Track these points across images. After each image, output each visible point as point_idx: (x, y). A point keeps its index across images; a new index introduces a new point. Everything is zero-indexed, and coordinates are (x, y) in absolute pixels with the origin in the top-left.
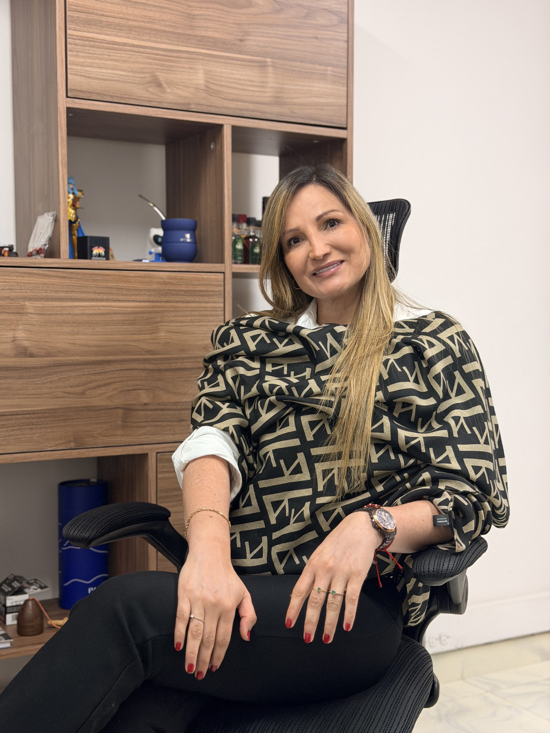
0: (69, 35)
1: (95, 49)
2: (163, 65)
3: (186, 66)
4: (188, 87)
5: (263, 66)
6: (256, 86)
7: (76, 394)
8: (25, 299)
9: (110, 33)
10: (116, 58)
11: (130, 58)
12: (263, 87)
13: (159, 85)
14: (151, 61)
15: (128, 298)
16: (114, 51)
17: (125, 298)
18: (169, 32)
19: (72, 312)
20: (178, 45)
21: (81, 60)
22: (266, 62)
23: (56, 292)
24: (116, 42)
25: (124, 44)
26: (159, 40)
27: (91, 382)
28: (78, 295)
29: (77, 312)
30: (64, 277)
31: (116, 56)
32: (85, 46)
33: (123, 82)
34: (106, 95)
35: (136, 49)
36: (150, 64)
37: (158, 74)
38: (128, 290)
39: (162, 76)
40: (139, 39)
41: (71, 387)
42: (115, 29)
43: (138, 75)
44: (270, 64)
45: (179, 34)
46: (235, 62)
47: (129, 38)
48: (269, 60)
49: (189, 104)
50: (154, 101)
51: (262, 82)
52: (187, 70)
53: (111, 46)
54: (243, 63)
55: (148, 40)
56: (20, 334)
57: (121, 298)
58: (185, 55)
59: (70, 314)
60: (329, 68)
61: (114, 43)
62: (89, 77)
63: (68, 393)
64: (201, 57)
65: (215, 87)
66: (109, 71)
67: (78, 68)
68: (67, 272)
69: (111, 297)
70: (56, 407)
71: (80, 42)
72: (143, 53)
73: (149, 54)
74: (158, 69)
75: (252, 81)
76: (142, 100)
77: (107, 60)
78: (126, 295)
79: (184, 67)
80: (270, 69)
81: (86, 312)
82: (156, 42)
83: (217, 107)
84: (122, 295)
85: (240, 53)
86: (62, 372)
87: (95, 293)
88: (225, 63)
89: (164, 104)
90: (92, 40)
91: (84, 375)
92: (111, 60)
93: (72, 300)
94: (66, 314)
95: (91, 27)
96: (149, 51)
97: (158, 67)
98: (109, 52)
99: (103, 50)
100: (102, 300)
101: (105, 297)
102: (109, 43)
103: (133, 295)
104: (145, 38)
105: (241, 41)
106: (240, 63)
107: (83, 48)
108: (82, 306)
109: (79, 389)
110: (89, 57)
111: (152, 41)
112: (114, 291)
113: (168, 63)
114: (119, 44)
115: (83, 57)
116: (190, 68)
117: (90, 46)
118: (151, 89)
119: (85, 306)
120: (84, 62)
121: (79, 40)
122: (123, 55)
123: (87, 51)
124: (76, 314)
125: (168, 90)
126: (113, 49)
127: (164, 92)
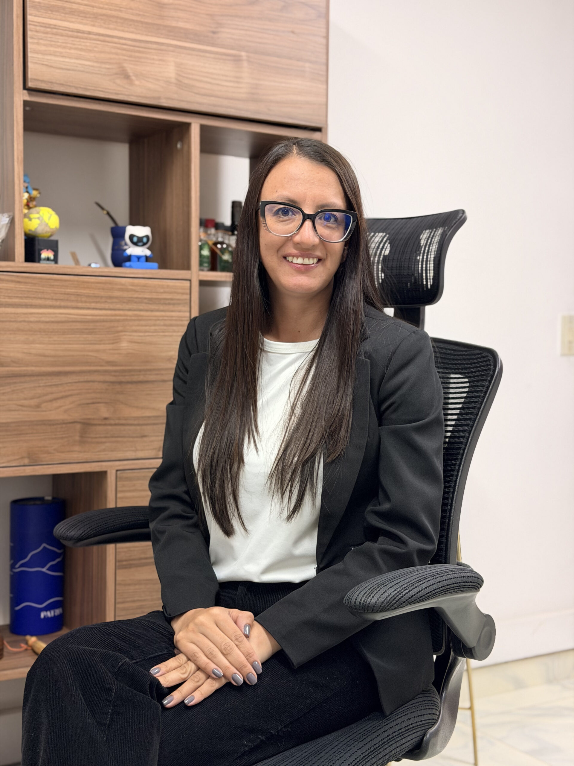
0: (30, 21)
1: (58, 37)
2: (131, 56)
3: (156, 57)
4: (158, 80)
5: (237, 60)
6: (231, 81)
7: (30, 406)
9: (74, 20)
10: (80, 47)
11: (95, 47)
12: (238, 82)
13: (127, 77)
14: (119, 51)
15: (88, 305)
16: (78, 40)
17: (84, 305)
18: (137, 21)
19: (27, 319)
20: (147, 35)
21: (43, 48)
22: (240, 56)
23: (10, 297)
24: (80, 30)
25: (89, 33)
26: (126, 29)
27: (47, 394)
28: (35, 302)
29: (32, 319)
30: (19, 282)
31: (80, 45)
32: (47, 33)
33: (87, 72)
34: (70, 86)
35: (101, 38)
36: (117, 54)
37: (125, 65)
38: (88, 296)
39: (130, 68)
40: (105, 28)
41: (25, 399)
42: (79, 16)
43: (103, 66)
44: (245, 58)
45: (147, 23)
46: (208, 55)
47: (94, 26)
48: (243, 54)
49: (159, 98)
50: (122, 94)
51: (237, 77)
52: (157, 62)
53: (76, 34)
54: (217, 56)
55: (115, 29)
57: (80, 305)
58: (155, 46)
59: (24, 321)
60: (307, 65)
61: (78, 31)
62: (51, 67)
63: (22, 406)
64: (171, 48)
65: (186, 81)
66: (73, 61)
67: (40, 56)
68: (23, 277)
69: (69, 304)
70: (9, 420)
71: (42, 29)
72: (109, 42)
73: (116, 43)
74: (125, 60)
75: (226, 76)
76: (108, 92)
77: (71, 48)
78: (86, 302)
79: (153, 59)
80: (245, 64)
81: (43, 319)
82: (123, 31)
83: (188, 102)
84: (81, 302)
85: (213, 45)
86: (15, 383)
87: (52, 299)
88: (197, 55)
89: (132, 97)
90: (55, 27)
91: (39, 386)
92: (76, 49)
93: (26, 306)
94: (21, 322)
95: (54, 13)
96: (116, 40)
97: (126, 58)
98: (73, 41)
99: (66, 38)
100: (60, 307)
101: (63, 304)
102: (72, 31)
103: (93, 302)
104: (111, 26)
105: (214, 33)
106: (212, 56)
107: (46, 35)
108: (38, 313)
109: (33, 402)
110: (51, 46)
111: (119, 30)
112: (73, 298)
113: (137, 54)
114: (83, 32)
115: (44, 45)
116: (160, 60)
117: (53, 34)
118: (118, 81)
119: (41, 314)
120: (46, 50)
121: (41, 26)
122: (88, 44)
123: (49, 39)
124: (31, 322)
125: (137, 83)
126: (77, 37)
127: (131, 83)
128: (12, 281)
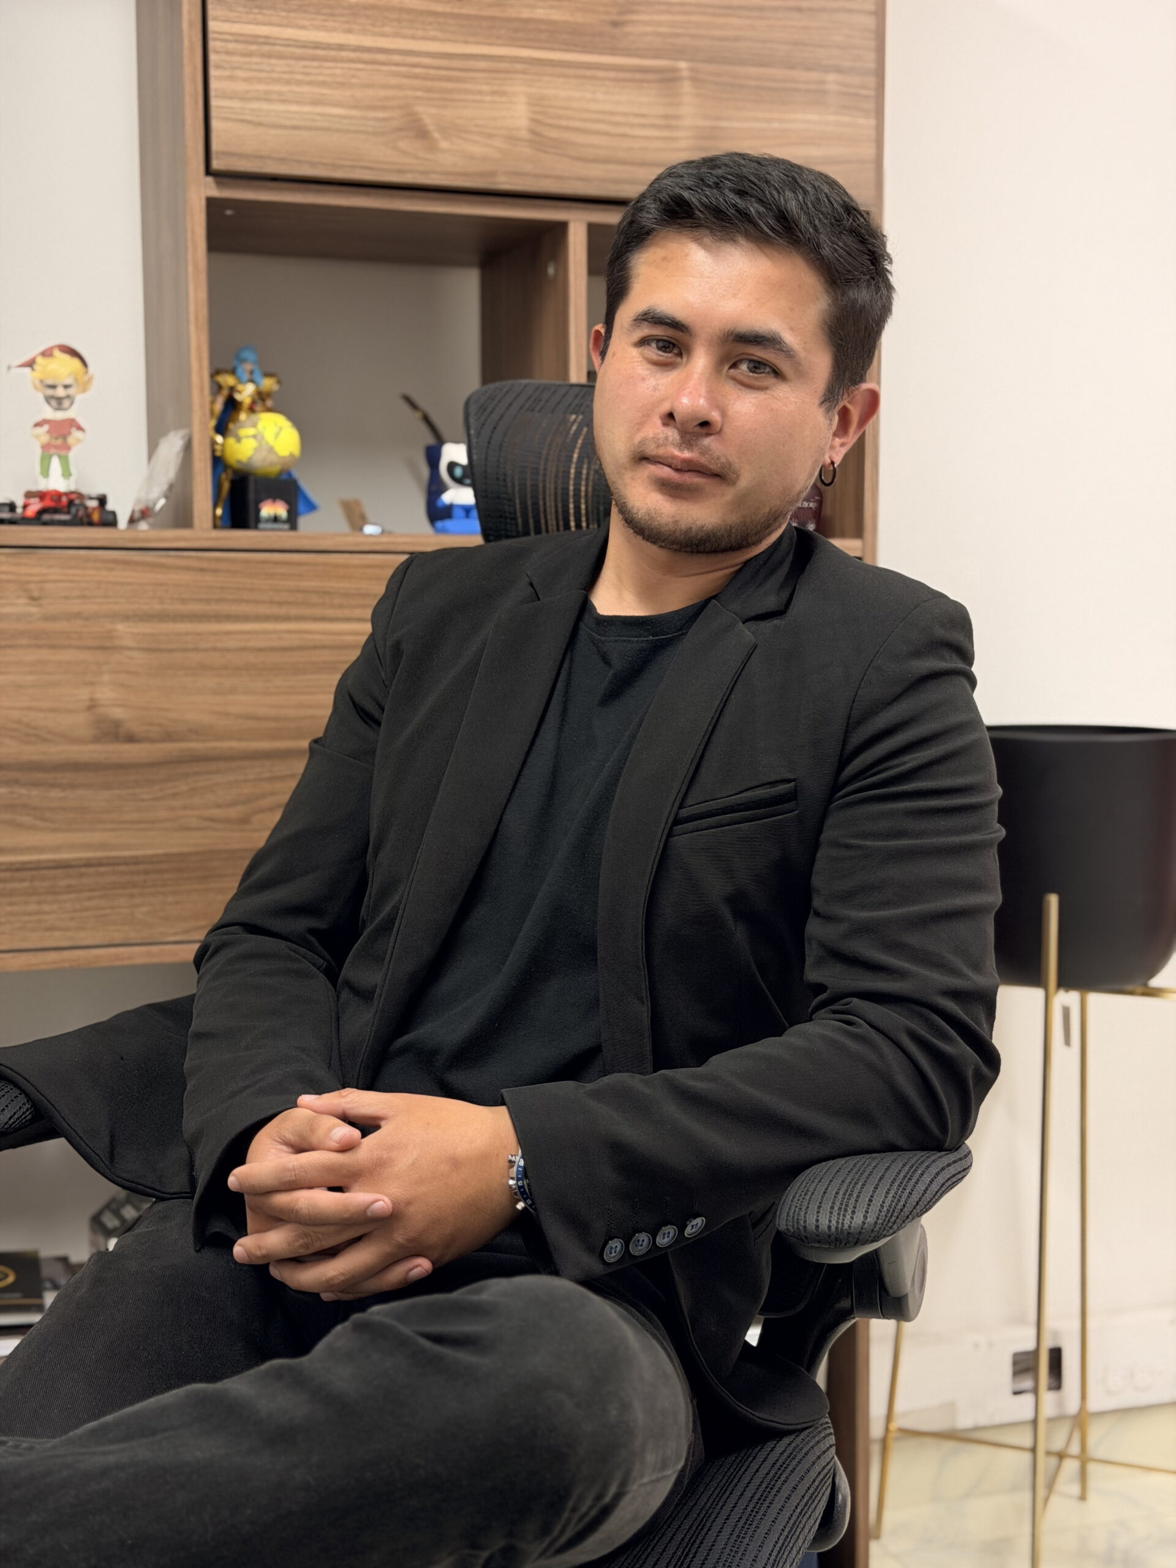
0: (214, 32)
1: (273, 61)
2: (429, 90)
3: (485, 88)
4: (490, 136)
5: (668, 79)
6: (653, 126)
7: (228, 821)
8: (115, 617)
9: (306, 23)
10: (320, 78)
11: (353, 76)
12: (668, 127)
13: (422, 134)
14: (405, 81)
15: (347, 613)
16: (316, 64)
17: (339, 613)
18: (444, 15)
19: (219, 645)
20: (466, 42)
21: (241, 87)
22: (676, 70)
23: (183, 601)
24: (320, 43)
25: (341, 47)
26: (420, 33)
27: (263, 796)
28: (235, 609)
29: (231, 644)
30: (202, 570)
31: (321, 74)
32: (250, 54)
33: (338, 131)
34: (299, 162)
35: (366, 56)
36: (399, 87)
37: (419, 109)
38: (346, 595)
39: (428, 114)
40: (375, 34)
41: (218, 806)
42: (318, 13)
43: (372, 114)
44: (685, 73)
45: (468, 17)
46: (601, 74)
47: (349, 31)
48: (682, 64)
49: (493, 174)
50: (411, 171)
51: (666, 117)
52: (488, 98)
53: (311, 52)
54: (622, 75)
55: (396, 35)
56: (106, 694)
57: (329, 612)
58: (483, 64)
59: (215, 649)
60: (831, 77)
61: (317, 46)
62: (260, 124)
63: (212, 820)
64: (519, 66)
65: (554, 134)
66: (307, 109)
67: (235, 104)
68: (209, 559)
69: (308, 611)
70: (185, 849)
71: (239, 47)
72: (383, 64)
73: (397, 64)
74: (418, 98)
75: (643, 116)
76: (383, 170)
77: (299, 83)
78: (341, 606)
79: (480, 93)
80: (687, 87)
81: (253, 644)
82: (413, 37)
83: (558, 178)
84: (332, 606)
85: (613, 51)
86: (197, 774)
87: (271, 602)
88: (576, 77)
89: (434, 176)
90: (267, 40)
91: (246, 781)
92: (310, 83)
93: (218, 618)
94: (206, 650)
95: (264, 11)
96: (397, 58)
97: (419, 94)
98: (305, 67)
99: (292, 62)
100: (287, 618)
101: (293, 611)
102: (304, 47)
103: (357, 606)
104: (388, 29)
105: (615, 24)
106: (612, 74)
107: (247, 59)
108: (242, 632)
109: (234, 812)
110: (259, 80)
111: (404, 37)
112: (315, 599)
113: (444, 85)
114: (328, 47)
115: (245, 80)
116: (494, 93)
117: (263, 55)
118: (403, 145)
119: (249, 633)
120: (247, 92)
121: (237, 41)
122: (338, 71)
123: (255, 67)
124: (228, 650)
125: (444, 144)
126: (314, 58)
127: (433, 148)
128: (187, 569)
